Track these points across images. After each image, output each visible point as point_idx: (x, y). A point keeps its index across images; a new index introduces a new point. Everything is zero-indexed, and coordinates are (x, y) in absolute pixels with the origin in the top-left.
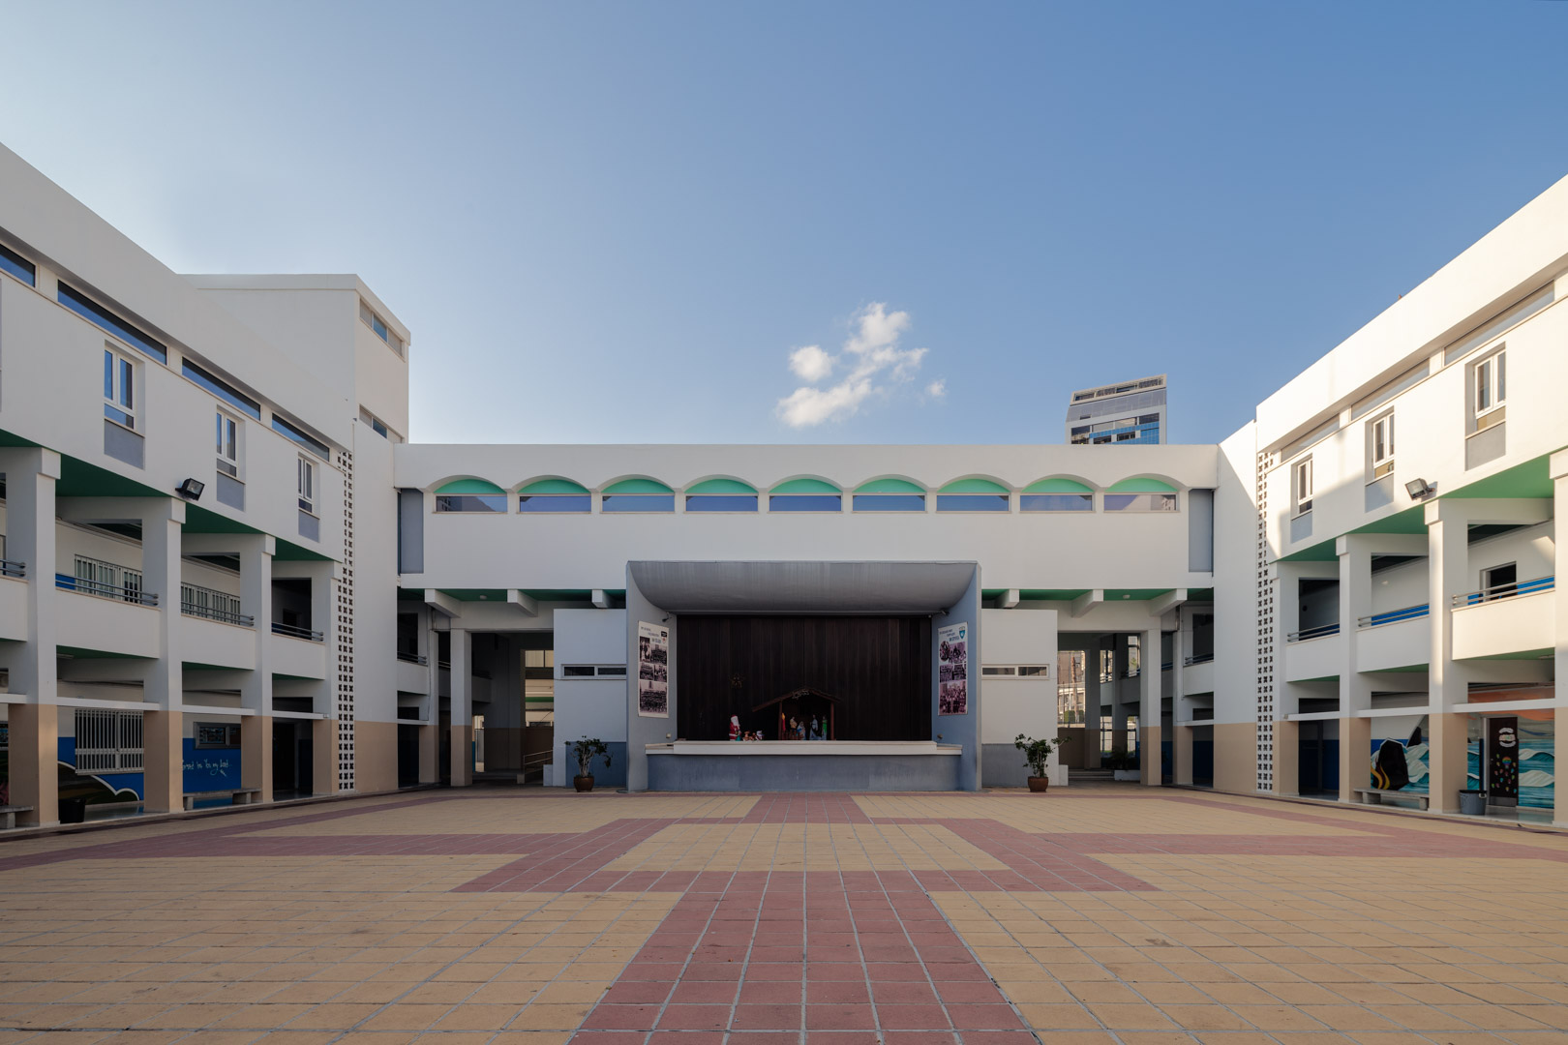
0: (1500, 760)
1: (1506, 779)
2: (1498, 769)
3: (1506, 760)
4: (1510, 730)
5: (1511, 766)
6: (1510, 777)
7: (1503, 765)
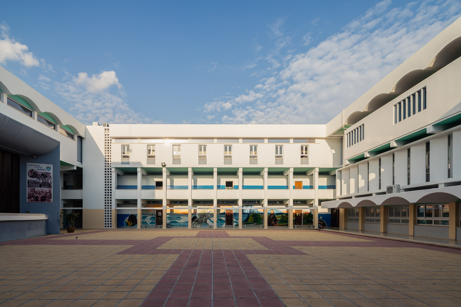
0: (158, 218)
1: (159, 222)
2: (158, 220)
3: (160, 218)
4: (160, 213)
5: (161, 219)
6: (160, 221)
7: (159, 219)
